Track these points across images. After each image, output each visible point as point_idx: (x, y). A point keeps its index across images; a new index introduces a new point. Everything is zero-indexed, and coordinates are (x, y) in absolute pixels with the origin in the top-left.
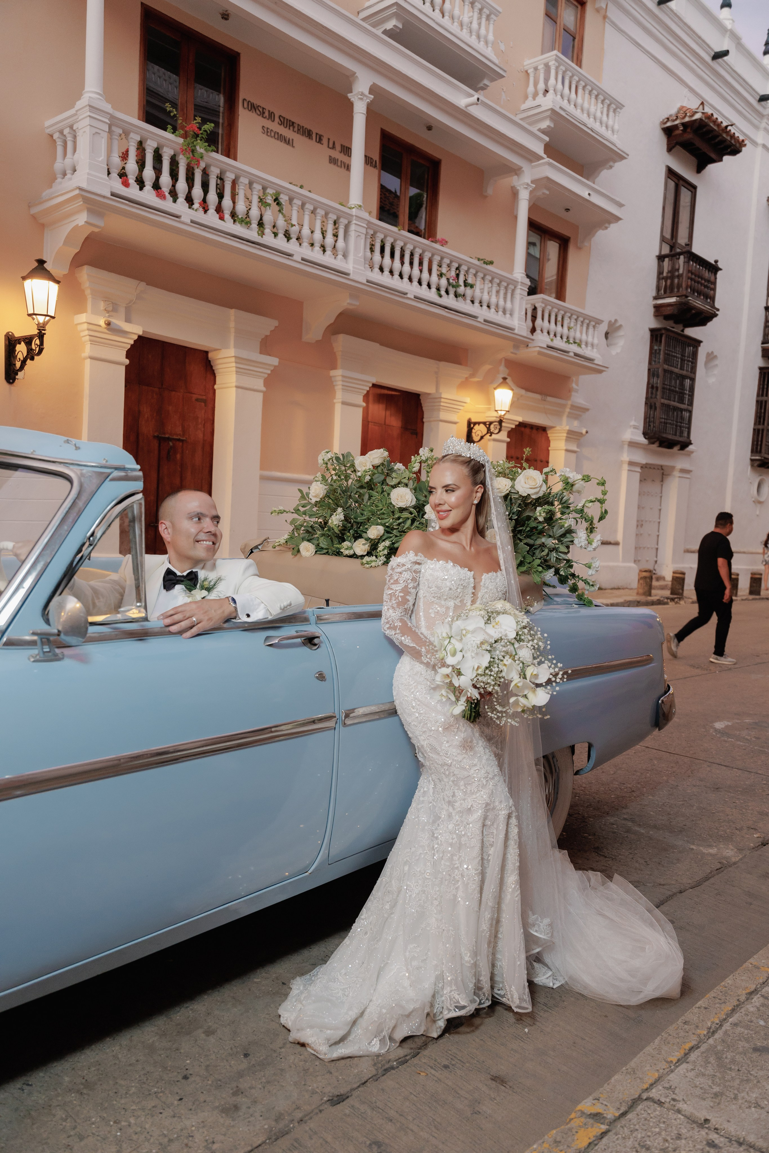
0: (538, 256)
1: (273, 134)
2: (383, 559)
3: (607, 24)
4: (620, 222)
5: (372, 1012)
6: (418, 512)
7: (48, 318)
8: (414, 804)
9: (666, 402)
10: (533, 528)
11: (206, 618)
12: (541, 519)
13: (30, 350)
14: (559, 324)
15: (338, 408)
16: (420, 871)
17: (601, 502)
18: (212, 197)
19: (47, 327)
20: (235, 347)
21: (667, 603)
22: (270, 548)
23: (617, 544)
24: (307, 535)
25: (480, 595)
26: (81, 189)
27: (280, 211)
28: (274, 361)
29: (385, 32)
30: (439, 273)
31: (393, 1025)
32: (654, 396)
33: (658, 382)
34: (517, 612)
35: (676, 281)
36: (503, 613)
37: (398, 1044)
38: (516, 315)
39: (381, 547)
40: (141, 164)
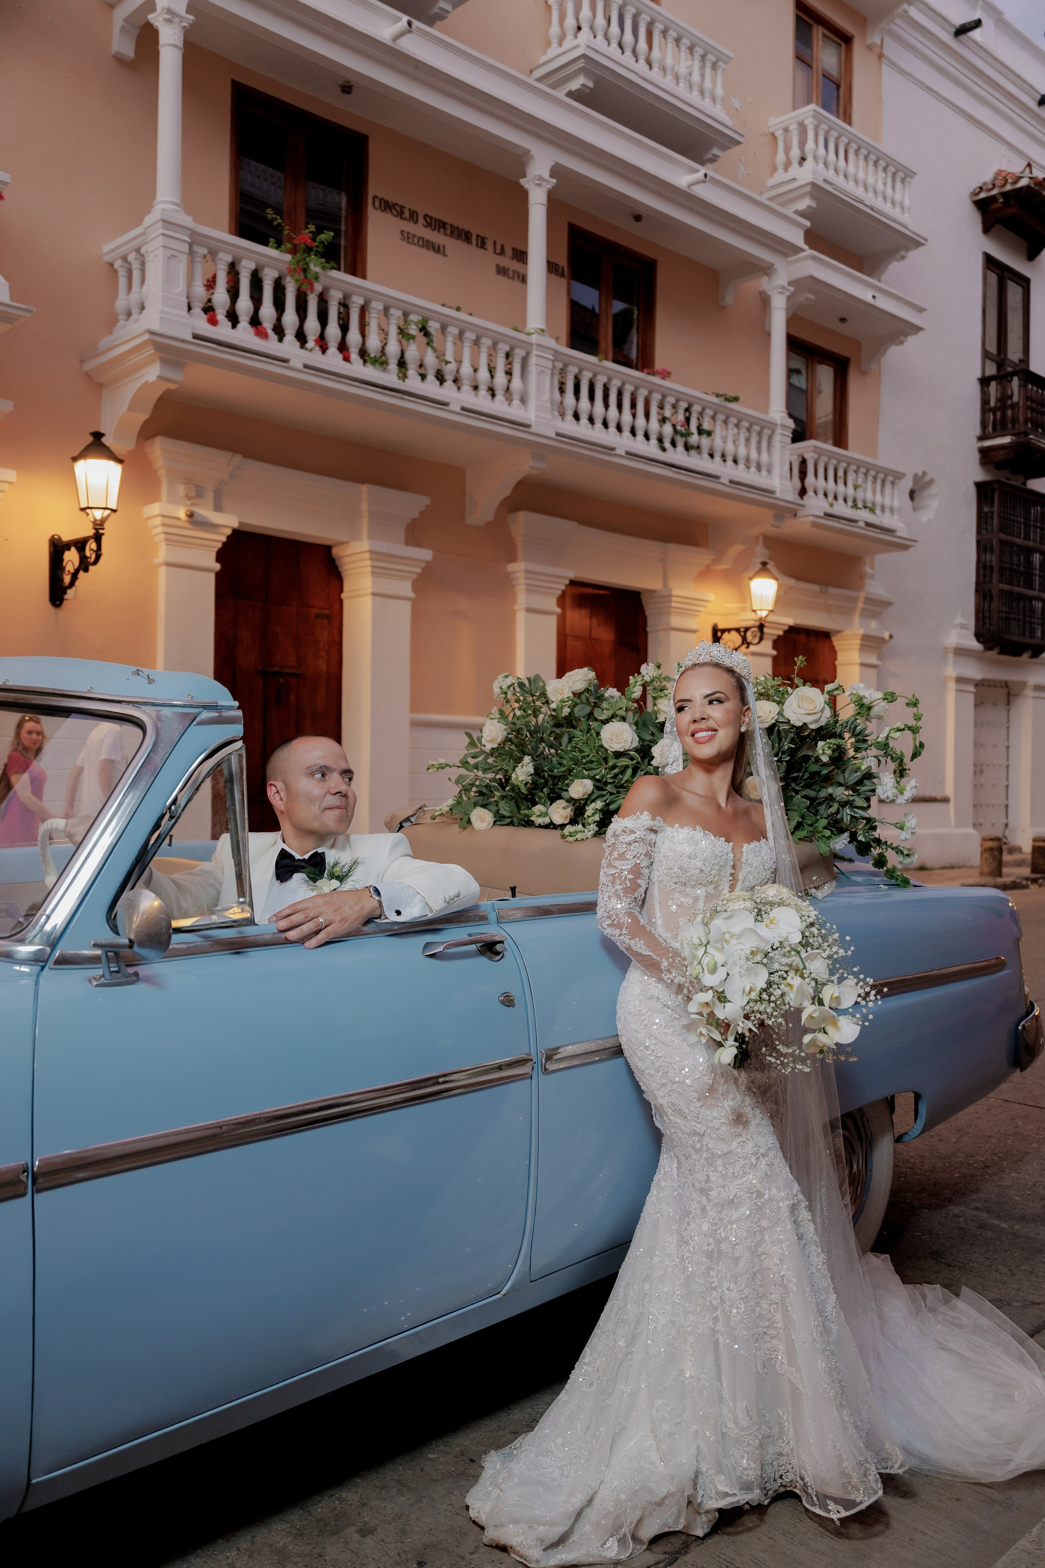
0: (804, 387)
1: (416, 240)
2: (593, 828)
3: (883, 66)
4: (921, 333)
5: (605, 1501)
6: (643, 758)
7: (107, 512)
8: (654, 1191)
9: (1006, 587)
10: (814, 774)
11: (338, 918)
12: (825, 759)
13: (83, 559)
14: (841, 482)
15: (521, 618)
16: (667, 1293)
17: (914, 730)
18: (333, 331)
19: (106, 525)
20: (370, 537)
21: (1026, 887)
22: (428, 820)
23: (946, 800)
24: (481, 798)
25: (741, 876)
26: (151, 333)
27: (428, 344)
28: (426, 555)
29: (570, 94)
30: (660, 417)
31: (638, 1517)
32: (987, 580)
33: (992, 559)
34: (799, 901)
35: (1009, 413)
36: (779, 905)
37: (645, 1547)
38: (776, 471)
39: (590, 810)
40: (234, 293)
